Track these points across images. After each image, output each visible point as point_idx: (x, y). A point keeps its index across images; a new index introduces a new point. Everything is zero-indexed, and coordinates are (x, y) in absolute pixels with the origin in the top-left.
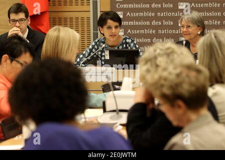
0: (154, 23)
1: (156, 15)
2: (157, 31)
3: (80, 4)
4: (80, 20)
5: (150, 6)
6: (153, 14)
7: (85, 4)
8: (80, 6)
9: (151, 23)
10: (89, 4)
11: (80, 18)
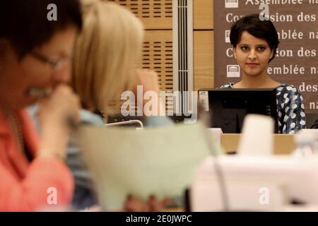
0: (301, 52)
1: (306, 36)
2: (307, 70)
3: (151, 14)
4: (152, 48)
5: (295, 19)
6: (300, 35)
7: (163, 14)
8: (152, 19)
9: (295, 53)
10: (170, 14)
11: (152, 43)
